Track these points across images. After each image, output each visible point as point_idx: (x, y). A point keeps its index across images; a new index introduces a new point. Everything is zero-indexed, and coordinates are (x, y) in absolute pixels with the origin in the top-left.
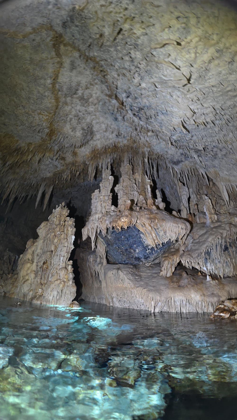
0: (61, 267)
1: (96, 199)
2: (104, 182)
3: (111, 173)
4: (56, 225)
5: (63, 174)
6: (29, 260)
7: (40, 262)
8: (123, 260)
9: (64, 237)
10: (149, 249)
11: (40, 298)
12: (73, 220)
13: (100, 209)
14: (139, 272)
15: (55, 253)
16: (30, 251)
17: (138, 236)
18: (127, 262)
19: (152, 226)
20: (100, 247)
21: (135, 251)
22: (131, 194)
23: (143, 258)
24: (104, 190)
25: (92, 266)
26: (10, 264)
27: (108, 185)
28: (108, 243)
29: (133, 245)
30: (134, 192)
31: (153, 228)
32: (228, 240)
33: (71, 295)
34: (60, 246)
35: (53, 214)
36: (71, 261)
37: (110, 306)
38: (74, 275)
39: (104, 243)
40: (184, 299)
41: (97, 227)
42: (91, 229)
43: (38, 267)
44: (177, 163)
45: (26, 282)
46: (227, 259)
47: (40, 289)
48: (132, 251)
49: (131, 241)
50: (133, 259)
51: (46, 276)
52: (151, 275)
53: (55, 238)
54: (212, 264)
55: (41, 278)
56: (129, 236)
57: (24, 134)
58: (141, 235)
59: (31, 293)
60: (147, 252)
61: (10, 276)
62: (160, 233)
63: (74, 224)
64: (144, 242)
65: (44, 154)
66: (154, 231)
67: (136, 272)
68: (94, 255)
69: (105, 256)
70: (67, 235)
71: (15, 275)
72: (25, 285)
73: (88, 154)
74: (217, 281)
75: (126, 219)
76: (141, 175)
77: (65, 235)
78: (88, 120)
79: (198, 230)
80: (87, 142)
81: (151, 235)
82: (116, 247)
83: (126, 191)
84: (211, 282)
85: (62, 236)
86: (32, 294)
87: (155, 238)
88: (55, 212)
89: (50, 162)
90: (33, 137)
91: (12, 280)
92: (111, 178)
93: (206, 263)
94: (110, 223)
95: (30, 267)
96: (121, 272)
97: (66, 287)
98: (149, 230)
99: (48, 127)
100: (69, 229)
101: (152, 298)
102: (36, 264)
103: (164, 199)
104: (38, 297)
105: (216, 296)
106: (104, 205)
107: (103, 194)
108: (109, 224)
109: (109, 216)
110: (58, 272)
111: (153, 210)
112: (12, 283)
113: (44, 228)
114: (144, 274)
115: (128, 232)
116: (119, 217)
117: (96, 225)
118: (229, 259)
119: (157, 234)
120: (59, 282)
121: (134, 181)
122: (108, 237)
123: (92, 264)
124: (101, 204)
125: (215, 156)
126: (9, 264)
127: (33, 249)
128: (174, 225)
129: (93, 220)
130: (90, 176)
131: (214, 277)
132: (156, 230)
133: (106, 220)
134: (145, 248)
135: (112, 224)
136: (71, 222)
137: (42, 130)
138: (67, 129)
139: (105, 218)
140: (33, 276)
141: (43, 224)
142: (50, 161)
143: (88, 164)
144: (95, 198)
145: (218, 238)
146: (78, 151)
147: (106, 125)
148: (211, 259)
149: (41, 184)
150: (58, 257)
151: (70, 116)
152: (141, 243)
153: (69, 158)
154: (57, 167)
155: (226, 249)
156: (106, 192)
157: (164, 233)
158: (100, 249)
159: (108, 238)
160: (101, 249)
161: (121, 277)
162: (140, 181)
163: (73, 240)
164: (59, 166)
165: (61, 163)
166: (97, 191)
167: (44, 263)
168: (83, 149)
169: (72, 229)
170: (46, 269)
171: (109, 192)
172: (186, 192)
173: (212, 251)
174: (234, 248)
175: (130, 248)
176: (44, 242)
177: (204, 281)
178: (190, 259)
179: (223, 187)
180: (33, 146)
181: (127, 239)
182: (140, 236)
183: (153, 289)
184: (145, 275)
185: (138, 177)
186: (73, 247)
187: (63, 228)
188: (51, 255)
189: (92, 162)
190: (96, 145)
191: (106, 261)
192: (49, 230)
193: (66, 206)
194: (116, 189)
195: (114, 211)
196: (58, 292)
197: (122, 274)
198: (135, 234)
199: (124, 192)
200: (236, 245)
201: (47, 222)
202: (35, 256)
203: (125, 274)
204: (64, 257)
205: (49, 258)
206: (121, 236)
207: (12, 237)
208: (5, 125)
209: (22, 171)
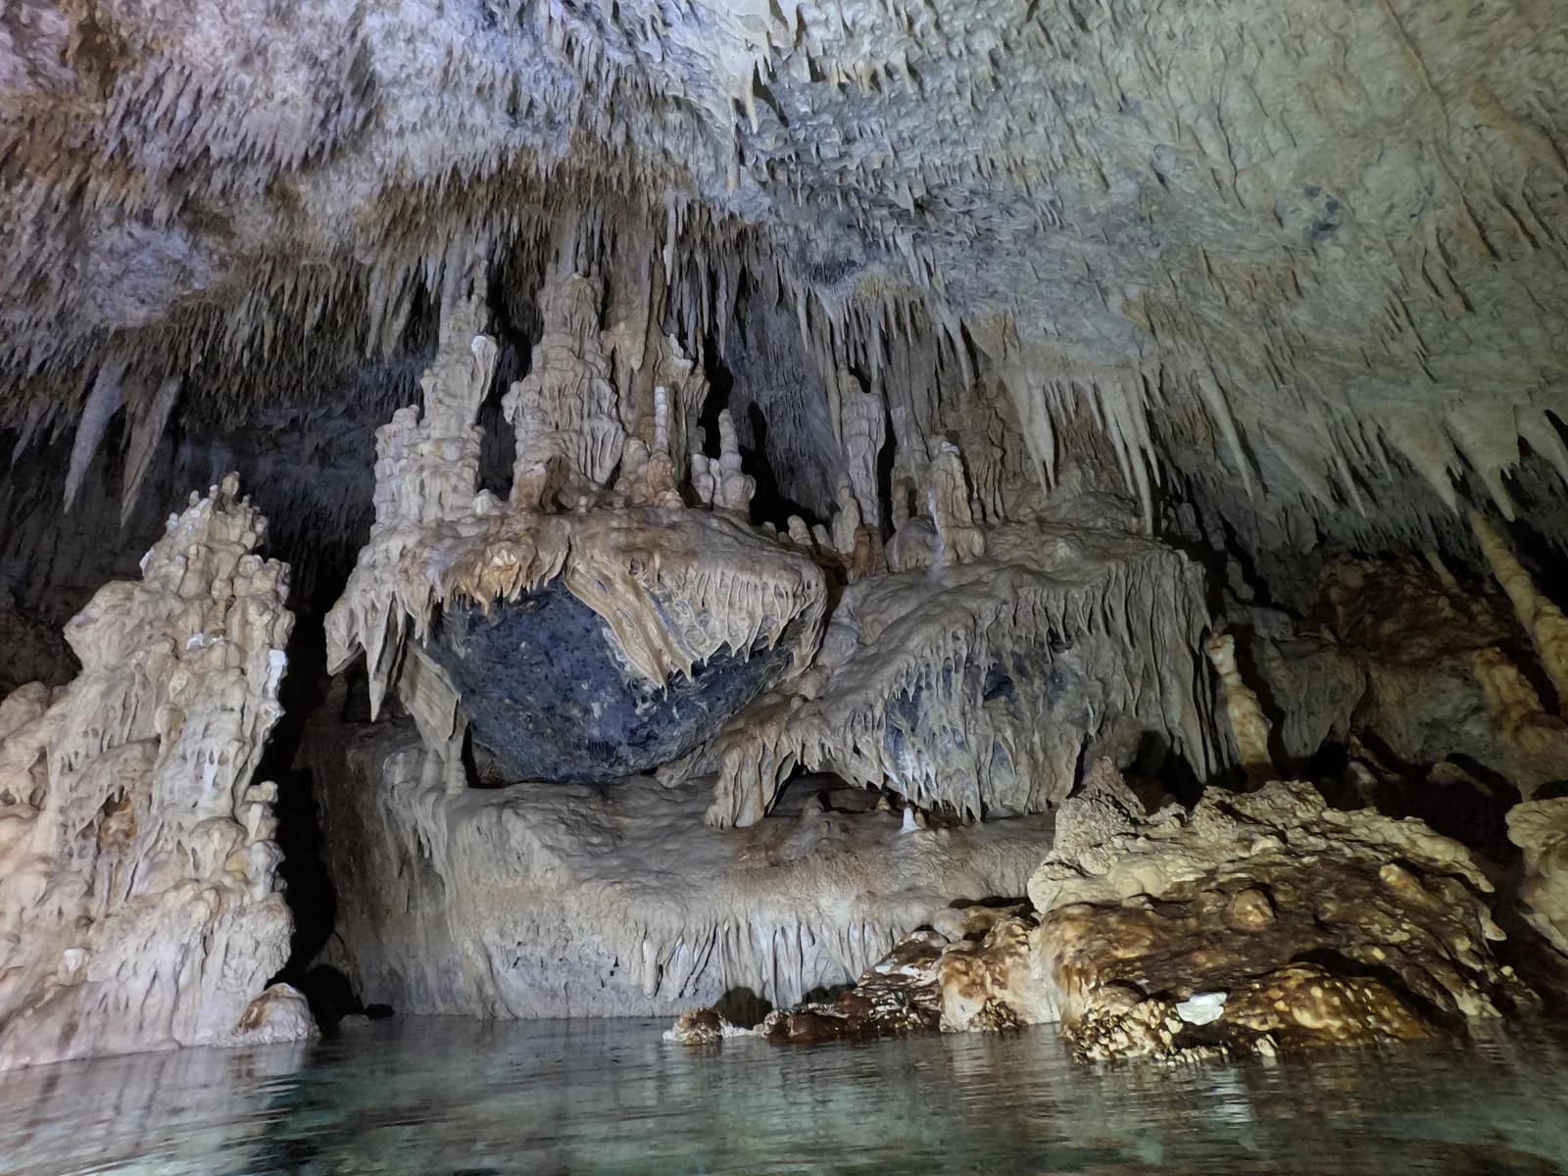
0: (202, 816)
1: (398, 458)
2: (443, 367)
3: (484, 322)
4: (183, 601)
5: (227, 316)
7: (79, 803)
8: (549, 761)
9: (225, 663)
10: (644, 700)
11: (71, 997)
12: (279, 569)
13: (415, 510)
14: (615, 813)
15: (172, 745)
16: (17, 751)
17: (594, 634)
18: (564, 770)
19: (642, 584)
20: (429, 702)
21: (587, 711)
22: (580, 432)
23: (624, 741)
24: (442, 409)
25: (401, 809)
27: (466, 378)
28: (469, 687)
29: (574, 684)
30: (596, 423)
31: (646, 595)
32: (1009, 645)
33: (259, 954)
34: (199, 708)
35: (166, 541)
36: (269, 789)
38: (278, 853)
39: (447, 680)
40: (790, 919)
41: (394, 599)
42: (366, 612)
43: (71, 833)
44: (831, 271)
46: (997, 730)
47: (72, 952)
48: (574, 711)
49: (566, 664)
50: (584, 752)
51: (123, 877)
52: (668, 826)
53: (175, 667)
54: (926, 757)
55: (90, 892)
56: (553, 637)
58: (604, 632)
60: (638, 711)
62: (678, 615)
63: (284, 590)
66: (651, 610)
67: (601, 817)
69: (456, 751)
70: (240, 648)
73: (367, 208)
74: (943, 832)
75: (512, 556)
76: (642, 338)
77: (232, 648)
79: (885, 604)
81: (639, 632)
82: (501, 700)
83: (557, 415)
84: (917, 837)
85: (216, 656)
87: (658, 643)
88: (178, 528)
89: (139, 241)
92: (483, 348)
93: (894, 750)
94: (445, 577)
96: (513, 818)
97: (228, 917)
98: (628, 604)
100: (253, 611)
101: (641, 926)
102: (60, 819)
103: (754, 462)
104: (53, 993)
105: (921, 898)
106: (434, 486)
107: (436, 434)
108: (440, 583)
109: (448, 542)
110: (188, 845)
111: (661, 512)
113: (110, 617)
114: (639, 822)
115: (543, 619)
116: (483, 548)
117: (390, 587)
118: (1009, 734)
119: (669, 626)
120: (188, 892)
121: (602, 366)
122: (455, 647)
123: (401, 797)
124: (422, 485)
125: (984, 241)
127: (43, 734)
128: (744, 577)
129: (373, 566)
130: (376, 329)
131: (937, 817)
132: (658, 603)
133: (425, 564)
134: (630, 691)
135: (451, 582)
136: (266, 579)
139: (426, 554)
141: (103, 601)
142: (137, 233)
143: (367, 262)
144: (392, 451)
145: (956, 638)
146: (303, 190)
148: (918, 731)
149: (96, 369)
150: (190, 764)
152: (607, 670)
153: (256, 226)
154: (186, 272)
155: (999, 685)
156: (453, 425)
157: (698, 614)
159: (457, 655)
160: (435, 710)
161: (513, 842)
162: (637, 364)
163: (277, 674)
164: (200, 265)
165: (209, 251)
166: (404, 416)
167: (109, 808)
169: (267, 618)
170: (121, 837)
171: (470, 419)
172: (869, 420)
173: (925, 694)
174: (1037, 682)
175: (566, 699)
176: (105, 695)
177: (888, 836)
178: (820, 731)
179: (1031, 397)
181: (542, 657)
182: (600, 635)
183: (655, 884)
184: (640, 828)
185: (627, 343)
186: (273, 712)
187: (221, 615)
188: (149, 760)
189: (388, 251)
190: (402, 160)
191: (462, 776)
192: (140, 627)
193: (246, 498)
194: (509, 403)
195: (480, 520)
196: (186, 950)
197: (520, 824)
198: (578, 631)
199: (543, 421)
200: (1048, 669)
201: (128, 585)
202: (54, 778)
203: (533, 827)
204: (222, 762)
205: (136, 775)
206: (514, 640)
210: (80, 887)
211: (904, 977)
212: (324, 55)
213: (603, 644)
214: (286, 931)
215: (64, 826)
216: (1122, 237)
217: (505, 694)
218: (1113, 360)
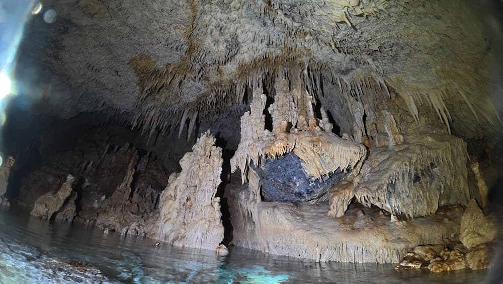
0: (206, 204)
1: (246, 123)
2: (255, 102)
3: (263, 92)
4: (201, 156)
5: (207, 98)
6: (171, 196)
7: (183, 198)
8: (281, 196)
9: (210, 170)
10: (312, 182)
11: (183, 239)
12: (220, 149)
13: (251, 135)
14: (301, 211)
15: (200, 187)
16: (172, 186)
17: (298, 164)
18: (285, 199)
19: (315, 151)
20: (253, 181)
21: (295, 184)
22: (288, 115)
23: (305, 193)
24: (255, 111)
25: (244, 205)
27: (260, 104)
28: (262, 177)
29: (292, 177)
30: (292, 112)
31: (316, 154)
32: (420, 167)
33: (218, 237)
34: (205, 180)
35: (197, 144)
36: (218, 198)
37: (265, 253)
38: (221, 214)
39: (257, 175)
40: (360, 245)
41: (248, 156)
42: (241, 159)
43: (181, 204)
44: (346, 72)
45: (167, 222)
46: (418, 192)
47: (182, 230)
48: (291, 184)
49: (290, 172)
50: (293, 195)
51: (190, 215)
52: (316, 215)
53: (200, 171)
54: (398, 200)
55: (184, 217)
56: (287, 165)
57: (161, 54)
58: (302, 163)
59: (173, 234)
60: (310, 185)
61: (151, 215)
62: (325, 159)
63: (221, 154)
64: (306, 173)
65: (185, 76)
66: (318, 158)
67: (298, 212)
68: (247, 192)
69: (258, 192)
70: (212, 167)
71: (156, 213)
72: (166, 224)
73: (236, 71)
74: (404, 222)
75: (282, 144)
76: (300, 91)
78: (232, 30)
79: (378, 156)
80: (233, 56)
81: (314, 164)
82: (271, 181)
83: (282, 111)
84: (397, 223)
85: (208, 168)
86: (175, 235)
87: (319, 167)
88: (199, 141)
89: (193, 85)
90: (171, 56)
91: (153, 220)
92: (264, 97)
93: (389, 198)
94: (263, 150)
95: (173, 204)
96: (277, 211)
97: (211, 228)
98: (311, 156)
99: (187, 43)
100: (215, 158)
101: (316, 244)
103: (331, 120)
104: (180, 238)
105: (403, 241)
106: (255, 129)
107: (254, 117)
108: (261, 152)
109: (261, 142)
110: (203, 210)
111: (316, 132)
112: (153, 223)
113: (187, 160)
114: (308, 214)
115: (285, 160)
116: (272, 142)
117: (246, 153)
118: (421, 193)
119: (323, 162)
120: (203, 221)
121: (292, 99)
122: (261, 167)
123: (244, 202)
124: (252, 129)
125: (395, 57)
126: (151, 203)
127: (176, 183)
128: (345, 148)
129: (242, 148)
130: (238, 96)
131: (401, 217)
132: (319, 155)
133: (257, 147)
134: (308, 180)
135: (264, 150)
136: (217, 151)
137: (180, 47)
138: (208, 42)
139: (257, 144)
140: (175, 214)
141: (186, 156)
142: (193, 83)
143: (236, 82)
144: (244, 122)
145: (406, 165)
146: (223, 69)
147: (254, 33)
148: (396, 192)
149: (184, 111)
150: (203, 192)
151: (211, 27)
152: (302, 174)
153: (214, 78)
154: (200, 89)
155: (417, 179)
156: (258, 115)
157: (331, 159)
158: (252, 183)
159: (261, 169)
160: (254, 183)
161: (277, 217)
162: (299, 98)
163: (220, 173)
164: (203, 88)
165: (205, 84)
166: (247, 114)
167: (187, 200)
168: (228, 65)
169: (218, 160)
170: (190, 207)
171: (261, 114)
172: (360, 108)
173: (397, 181)
175: (289, 181)
176: (187, 176)
177: (387, 223)
178: (367, 193)
179: (409, 98)
180: (172, 67)
181: (284, 170)
182: (300, 165)
183: (318, 232)
184: (308, 215)
185: (297, 93)
186: (219, 181)
187: (208, 159)
188: (195, 190)
189: (240, 81)
190: (243, 60)
191: (260, 198)
192: (193, 162)
193: (212, 134)
194: (270, 110)
195: (267, 136)
196: (203, 234)
197: (279, 213)
198: (294, 163)
199: (279, 113)
200: (430, 173)
201: (190, 153)
202: (178, 192)
203: (283, 214)
204: (209, 192)
205: (193, 194)
206: (277, 166)
207: (155, 173)
208: (139, 45)
209: (162, 97)
211: (410, 267)
212: (230, 40)
213: (301, 167)
214: (223, 232)
215: (180, 202)
216: (436, 52)
217: (272, 179)
218: (432, 87)
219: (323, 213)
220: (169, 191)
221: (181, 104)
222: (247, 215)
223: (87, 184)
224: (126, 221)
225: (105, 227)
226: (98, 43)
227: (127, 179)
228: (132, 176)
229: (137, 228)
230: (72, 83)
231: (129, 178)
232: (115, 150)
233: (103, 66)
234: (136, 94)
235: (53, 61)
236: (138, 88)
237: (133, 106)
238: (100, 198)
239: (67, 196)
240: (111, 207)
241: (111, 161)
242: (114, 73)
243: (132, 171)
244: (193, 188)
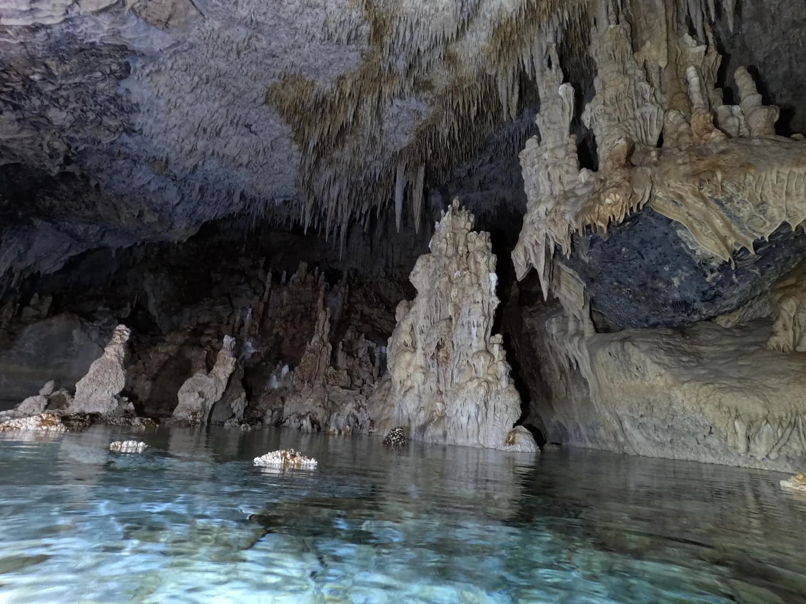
0: (475, 350)
1: (533, 165)
2: (547, 109)
3: (562, 77)
4: (449, 258)
5: (438, 128)
6: (407, 346)
7: (429, 345)
8: (642, 316)
9: (471, 282)
10: (712, 271)
11: (442, 421)
12: (485, 235)
13: (548, 189)
14: (692, 343)
15: (457, 320)
16: (405, 326)
17: (671, 235)
18: (653, 320)
19: (707, 195)
20: (570, 291)
21: (669, 283)
22: (635, 119)
23: (698, 299)
24: (551, 132)
25: (558, 345)
26: (374, 365)
27: (560, 112)
28: (590, 278)
29: (659, 268)
30: (644, 109)
31: (712, 203)
33: (508, 412)
34: (465, 303)
35: (437, 234)
36: (499, 337)
38: (509, 366)
39: (577, 277)
41: (547, 237)
42: (533, 246)
43: (428, 357)
45: (408, 393)
47: (438, 404)
48: (660, 284)
49: (652, 257)
50: (669, 308)
51: (449, 375)
53: (452, 286)
55: (438, 381)
56: (642, 242)
57: (320, 62)
58: (679, 232)
59: (422, 414)
60: (708, 279)
61: (376, 387)
62: (739, 210)
63: (490, 245)
64: (694, 252)
65: (380, 92)
66: (717, 211)
67: (685, 346)
68: (561, 317)
69: (586, 313)
70: (476, 275)
71: (385, 381)
72: (407, 398)
73: (488, 45)
75: (618, 196)
76: (664, 45)
77: (473, 275)
81: (708, 227)
82: (612, 283)
83: (618, 113)
85: (467, 279)
86: (425, 416)
87: (724, 232)
88: (440, 228)
89: (400, 108)
90: (341, 59)
91: (382, 393)
92: (565, 91)
94: (576, 217)
95: (411, 360)
96: (631, 347)
97: (493, 394)
98: (697, 210)
99: (365, 19)
100: (479, 257)
101: (733, 411)
104: (436, 419)
106: (555, 174)
107: (550, 146)
108: (573, 222)
109: (572, 200)
110: (471, 362)
111: (710, 146)
112: (382, 400)
114: (712, 349)
115: (635, 232)
116: (596, 197)
117: (543, 231)
119: (732, 218)
120: (475, 383)
121: (640, 73)
122: (582, 257)
123: (557, 339)
124: (549, 175)
126: (371, 366)
127: (411, 319)
129: (532, 223)
130: (505, 105)
132: (722, 205)
133: (563, 214)
134: (701, 267)
135: (580, 220)
136: (481, 241)
137: (353, 33)
139: (562, 208)
140: (420, 377)
141: (420, 263)
142: (399, 104)
143: (493, 73)
144: (528, 163)
149: (396, 170)
150: (466, 327)
152: (684, 256)
153: (442, 78)
154: (419, 114)
156: (558, 139)
157: (757, 206)
158: (568, 296)
159: (583, 262)
160: (573, 294)
161: (633, 361)
162: (663, 64)
163: (494, 284)
164: (423, 108)
165: (426, 100)
166: (531, 143)
167: (439, 347)
168: (470, 38)
169: (485, 259)
170: (445, 360)
171: (567, 132)
175: (654, 278)
176: (429, 301)
180: (349, 83)
181: (637, 255)
182: (676, 235)
183: (738, 385)
184: (714, 352)
185: (654, 53)
186: (496, 301)
187: (465, 261)
188: (449, 327)
189: (502, 64)
190: (500, 10)
191: (592, 327)
192: (435, 271)
193: (463, 207)
194: (586, 117)
195: (587, 184)
196: (478, 407)
197: (636, 350)
198: (659, 235)
199: (610, 120)
201: (427, 256)
202: (418, 336)
203: (645, 352)
204: (478, 326)
205: (446, 333)
206: (618, 247)
207: (367, 310)
208: (274, 56)
209: (344, 154)
210: (435, 379)
213: (678, 240)
214: (518, 402)
215: (425, 355)
217: (614, 279)
219: (756, 344)
220: (402, 336)
221: (387, 156)
222: (567, 366)
223: (252, 351)
224: (333, 403)
225: (301, 417)
226: (196, 79)
227: (321, 329)
228: (327, 320)
229: (355, 412)
230: (176, 171)
231: (323, 326)
232: (283, 280)
233: (220, 122)
234: (296, 161)
235: (125, 138)
236: (295, 147)
237: (296, 186)
238: (280, 371)
239: (230, 371)
240: (303, 381)
241: (282, 302)
242: (244, 130)
243: (326, 311)
244: (444, 324)
